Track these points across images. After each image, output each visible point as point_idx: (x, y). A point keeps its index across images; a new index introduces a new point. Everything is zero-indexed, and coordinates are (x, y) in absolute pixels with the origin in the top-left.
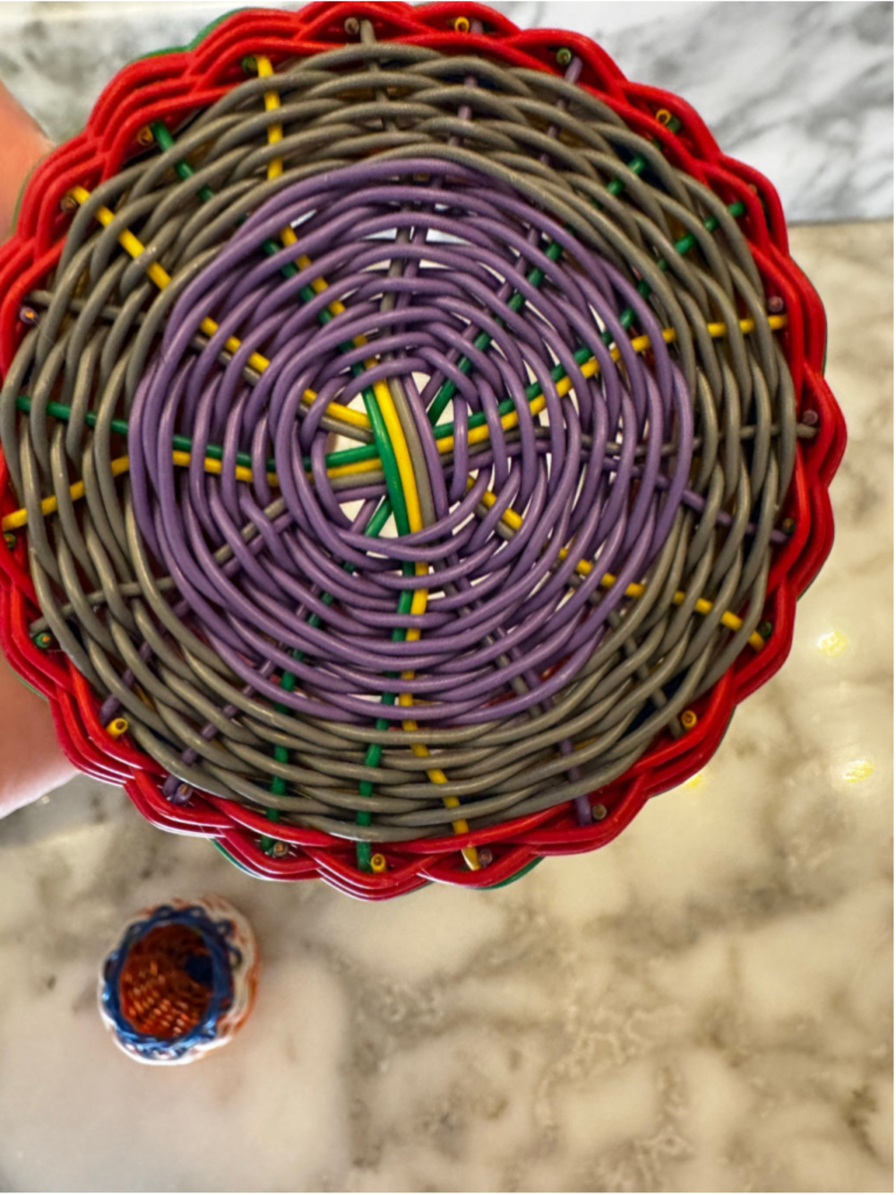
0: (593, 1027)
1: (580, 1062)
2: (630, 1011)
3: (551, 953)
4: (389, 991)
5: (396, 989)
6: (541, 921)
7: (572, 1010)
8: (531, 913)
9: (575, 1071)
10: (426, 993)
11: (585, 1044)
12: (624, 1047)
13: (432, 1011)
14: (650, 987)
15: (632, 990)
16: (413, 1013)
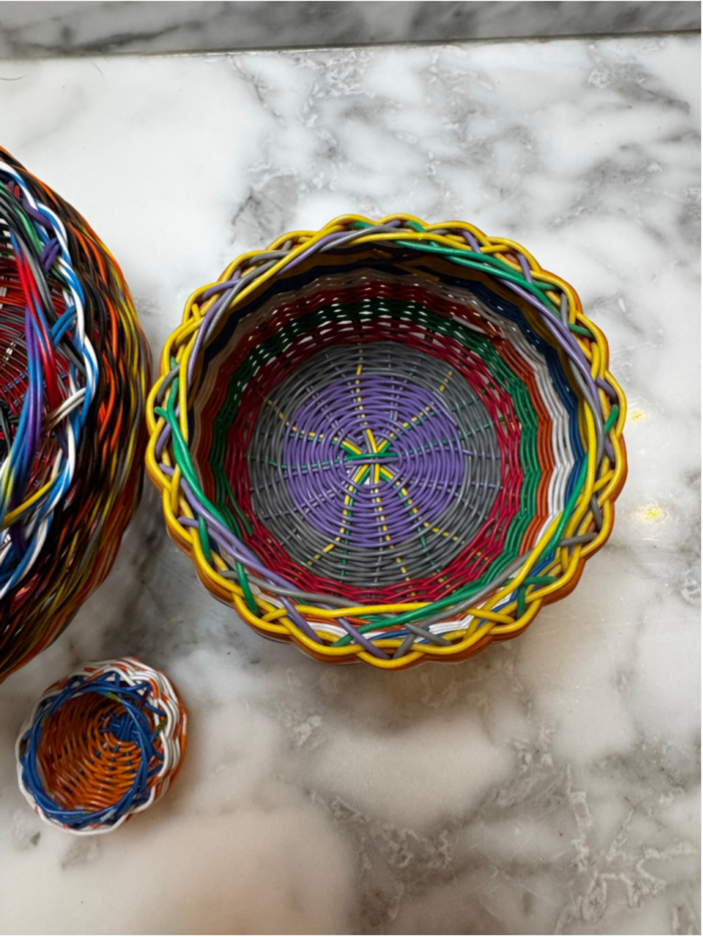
0: (605, 868)
1: (594, 903)
2: (641, 851)
3: (559, 792)
4: (395, 835)
5: (402, 834)
6: (547, 759)
7: (584, 851)
8: (537, 753)
9: (588, 913)
10: (433, 838)
11: (598, 884)
12: (637, 887)
13: (441, 855)
14: (660, 824)
15: (643, 828)
16: (419, 859)
